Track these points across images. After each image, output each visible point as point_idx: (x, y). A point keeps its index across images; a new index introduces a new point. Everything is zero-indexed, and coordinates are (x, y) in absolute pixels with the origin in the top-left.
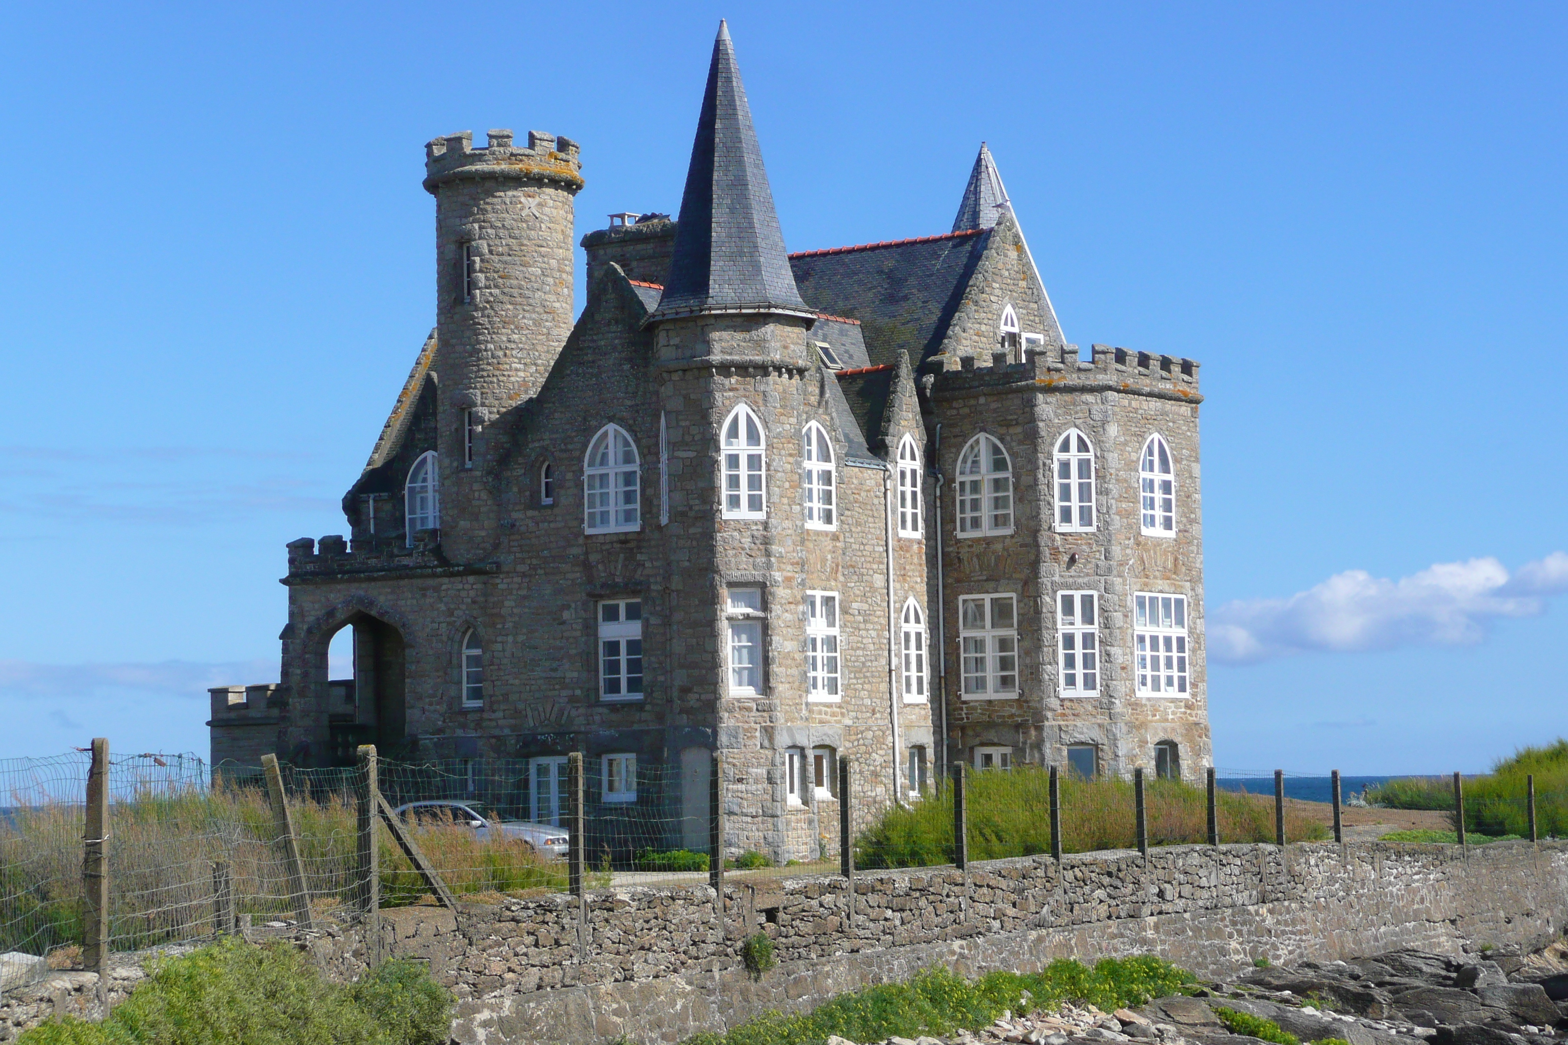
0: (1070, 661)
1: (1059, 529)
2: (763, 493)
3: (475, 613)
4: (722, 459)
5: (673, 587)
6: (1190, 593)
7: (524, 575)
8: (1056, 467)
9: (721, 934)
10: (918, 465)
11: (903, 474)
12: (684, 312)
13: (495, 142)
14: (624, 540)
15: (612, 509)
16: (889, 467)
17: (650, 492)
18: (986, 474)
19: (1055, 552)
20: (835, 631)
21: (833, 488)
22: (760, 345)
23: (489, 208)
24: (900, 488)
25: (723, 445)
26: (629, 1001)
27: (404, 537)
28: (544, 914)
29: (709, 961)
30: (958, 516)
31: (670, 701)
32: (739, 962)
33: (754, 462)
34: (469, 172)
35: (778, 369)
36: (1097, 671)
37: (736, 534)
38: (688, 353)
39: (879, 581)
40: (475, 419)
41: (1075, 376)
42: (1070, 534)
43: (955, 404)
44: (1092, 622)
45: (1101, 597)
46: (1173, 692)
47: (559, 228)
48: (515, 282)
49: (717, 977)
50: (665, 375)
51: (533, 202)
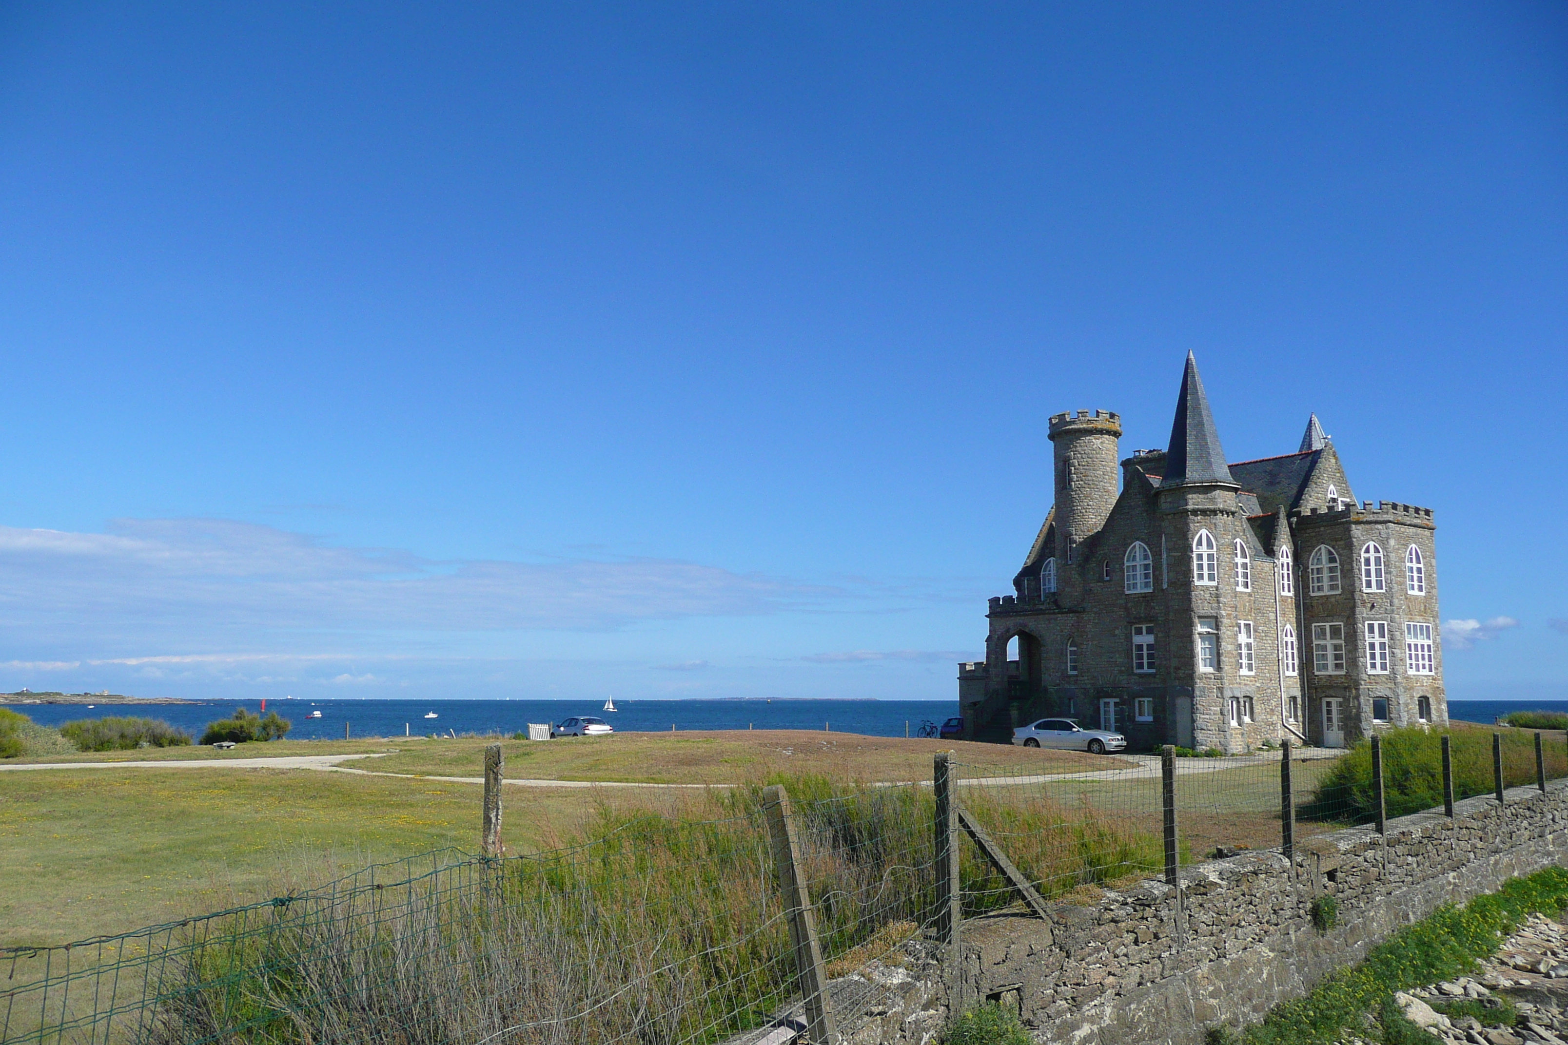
0: (1373, 656)
1: (1365, 591)
2: (1216, 572)
3: (1073, 631)
4: (1194, 556)
5: (1170, 618)
6: (1433, 623)
7: (1096, 613)
8: (1363, 560)
9: (1295, 899)
10: (1290, 560)
11: (1283, 565)
12: (1174, 486)
13: (1080, 415)
14: (1144, 596)
15: (1138, 581)
16: (1276, 561)
17: (1157, 573)
18: (1325, 564)
19: (1364, 602)
20: (1251, 640)
21: (1248, 571)
22: (1213, 500)
23: (1078, 445)
24: (1281, 572)
25: (1194, 549)
26: (1223, 980)
27: (1040, 596)
28: (1144, 910)
29: (1286, 926)
30: (1311, 585)
31: (1169, 673)
32: (1309, 921)
33: (1210, 557)
34: (1069, 429)
35: (1222, 512)
36: (1388, 661)
37: (1202, 592)
38: (1176, 505)
39: (1272, 616)
40: (1073, 541)
41: (1371, 516)
42: (1371, 593)
43: (1308, 531)
44: (1384, 637)
45: (1388, 625)
46: (1426, 672)
47: (1111, 453)
48: (1090, 478)
49: (1293, 938)
50: (1164, 517)
51: (1099, 441)
